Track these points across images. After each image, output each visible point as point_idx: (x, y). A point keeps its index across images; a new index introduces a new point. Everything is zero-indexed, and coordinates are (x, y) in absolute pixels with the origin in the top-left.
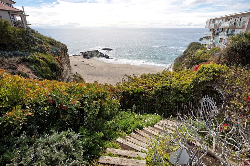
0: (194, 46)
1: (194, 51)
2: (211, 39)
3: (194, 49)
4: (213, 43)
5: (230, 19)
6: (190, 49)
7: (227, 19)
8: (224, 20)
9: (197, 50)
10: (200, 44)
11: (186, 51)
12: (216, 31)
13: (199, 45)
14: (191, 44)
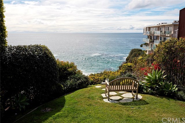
0: (135, 53)
1: (135, 58)
2: (150, 46)
3: (136, 56)
4: (151, 49)
5: (161, 28)
6: (132, 56)
7: (159, 28)
8: (157, 29)
9: (138, 56)
10: (141, 50)
11: (128, 58)
12: (152, 38)
13: (140, 52)
14: (133, 51)
